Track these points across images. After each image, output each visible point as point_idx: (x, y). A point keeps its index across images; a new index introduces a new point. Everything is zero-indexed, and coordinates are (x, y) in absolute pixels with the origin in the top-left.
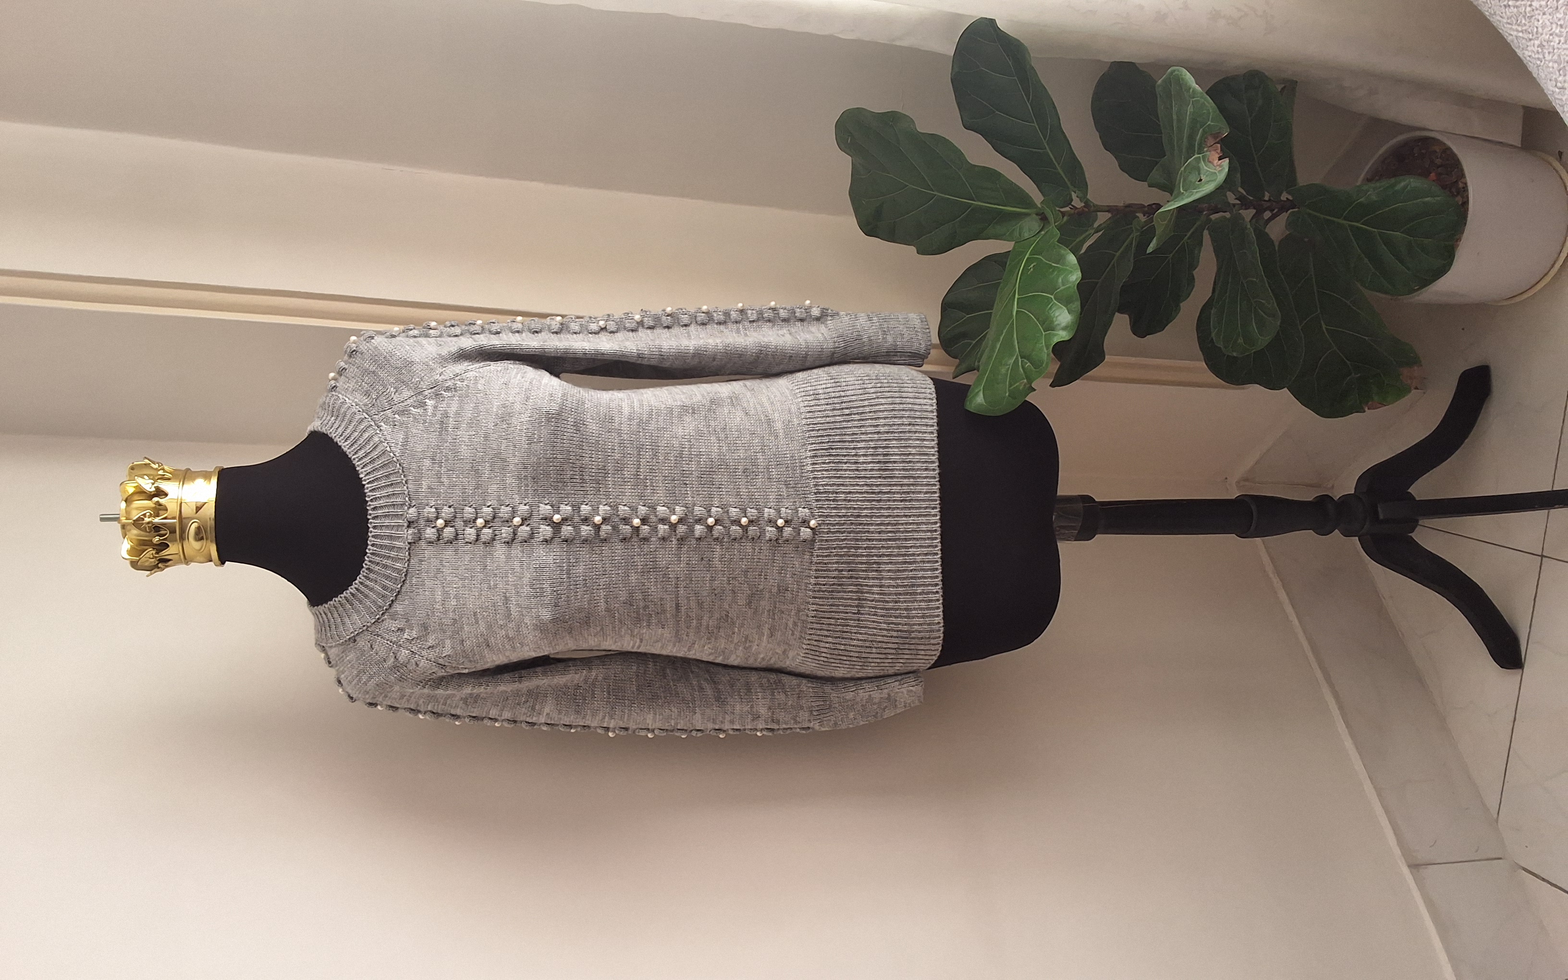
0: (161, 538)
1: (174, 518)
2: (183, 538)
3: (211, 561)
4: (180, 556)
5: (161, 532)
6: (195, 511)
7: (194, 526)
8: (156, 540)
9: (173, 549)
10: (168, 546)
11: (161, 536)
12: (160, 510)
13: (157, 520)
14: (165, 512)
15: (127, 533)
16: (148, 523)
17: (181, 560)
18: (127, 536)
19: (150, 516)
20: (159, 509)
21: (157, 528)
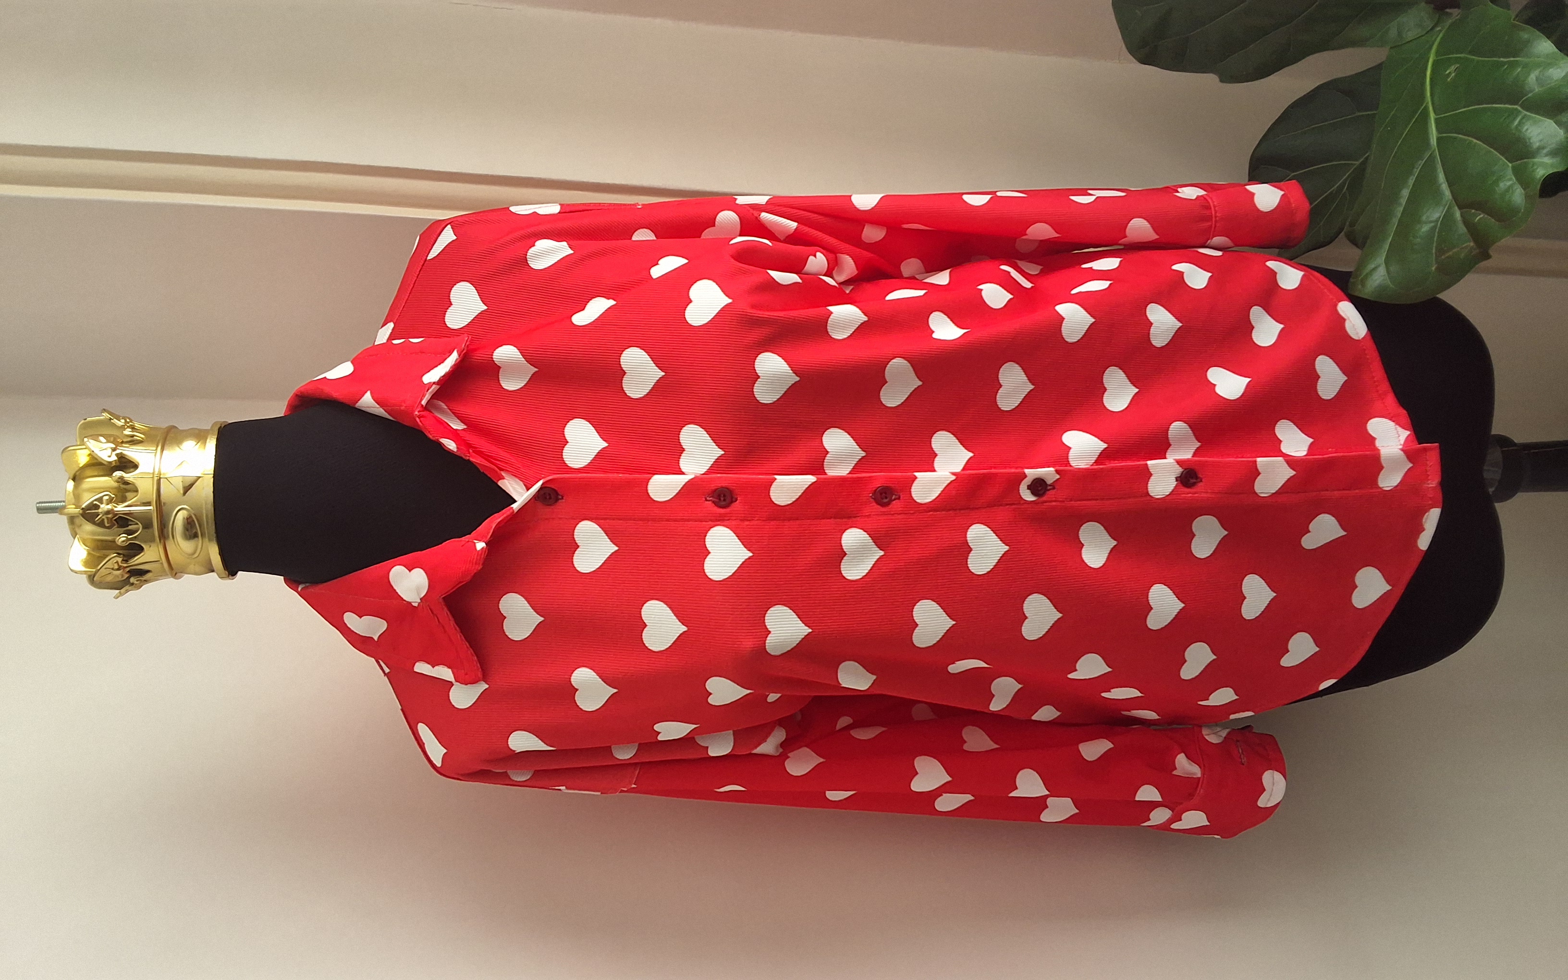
0: (129, 537)
1: (148, 504)
2: (164, 534)
3: (213, 571)
4: (162, 563)
5: (130, 527)
6: (182, 492)
7: (182, 515)
8: (122, 539)
9: (150, 554)
10: (141, 549)
11: (130, 533)
12: (129, 491)
13: (120, 508)
14: (135, 494)
15: (77, 529)
16: (108, 512)
17: (164, 571)
18: (78, 536)
19: (110, 501)
20: (125, 490)
21: (122, 521)
